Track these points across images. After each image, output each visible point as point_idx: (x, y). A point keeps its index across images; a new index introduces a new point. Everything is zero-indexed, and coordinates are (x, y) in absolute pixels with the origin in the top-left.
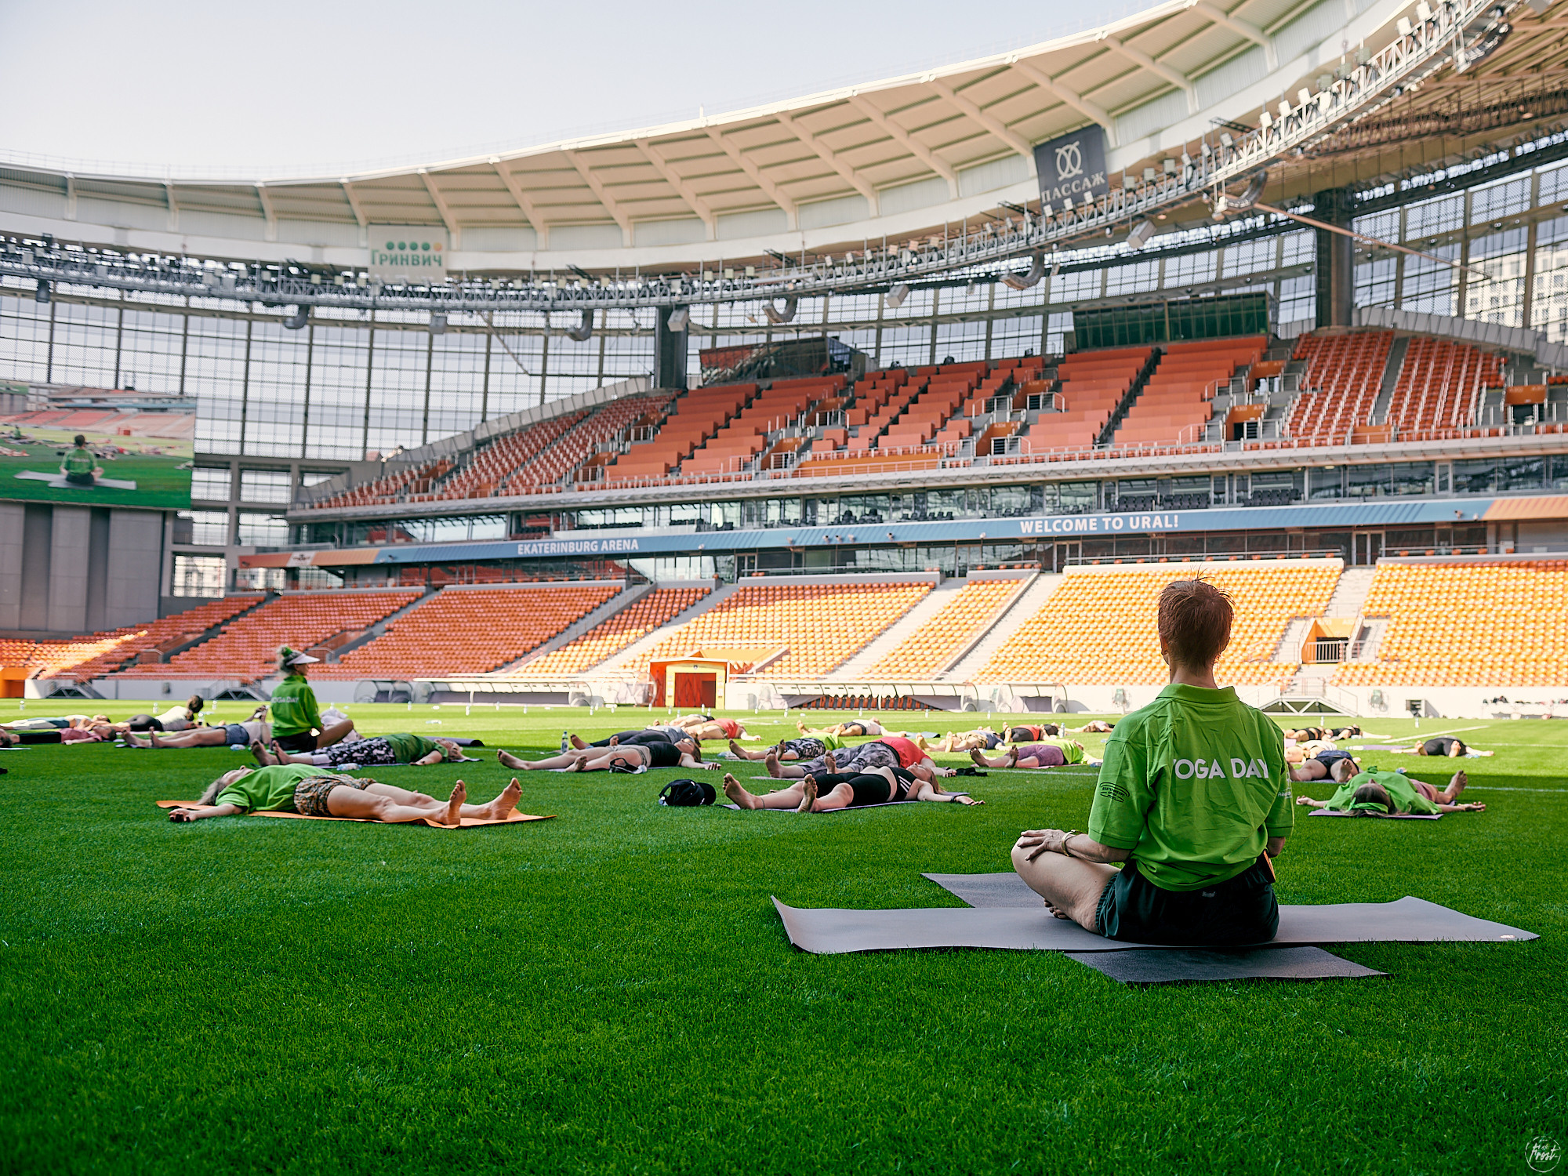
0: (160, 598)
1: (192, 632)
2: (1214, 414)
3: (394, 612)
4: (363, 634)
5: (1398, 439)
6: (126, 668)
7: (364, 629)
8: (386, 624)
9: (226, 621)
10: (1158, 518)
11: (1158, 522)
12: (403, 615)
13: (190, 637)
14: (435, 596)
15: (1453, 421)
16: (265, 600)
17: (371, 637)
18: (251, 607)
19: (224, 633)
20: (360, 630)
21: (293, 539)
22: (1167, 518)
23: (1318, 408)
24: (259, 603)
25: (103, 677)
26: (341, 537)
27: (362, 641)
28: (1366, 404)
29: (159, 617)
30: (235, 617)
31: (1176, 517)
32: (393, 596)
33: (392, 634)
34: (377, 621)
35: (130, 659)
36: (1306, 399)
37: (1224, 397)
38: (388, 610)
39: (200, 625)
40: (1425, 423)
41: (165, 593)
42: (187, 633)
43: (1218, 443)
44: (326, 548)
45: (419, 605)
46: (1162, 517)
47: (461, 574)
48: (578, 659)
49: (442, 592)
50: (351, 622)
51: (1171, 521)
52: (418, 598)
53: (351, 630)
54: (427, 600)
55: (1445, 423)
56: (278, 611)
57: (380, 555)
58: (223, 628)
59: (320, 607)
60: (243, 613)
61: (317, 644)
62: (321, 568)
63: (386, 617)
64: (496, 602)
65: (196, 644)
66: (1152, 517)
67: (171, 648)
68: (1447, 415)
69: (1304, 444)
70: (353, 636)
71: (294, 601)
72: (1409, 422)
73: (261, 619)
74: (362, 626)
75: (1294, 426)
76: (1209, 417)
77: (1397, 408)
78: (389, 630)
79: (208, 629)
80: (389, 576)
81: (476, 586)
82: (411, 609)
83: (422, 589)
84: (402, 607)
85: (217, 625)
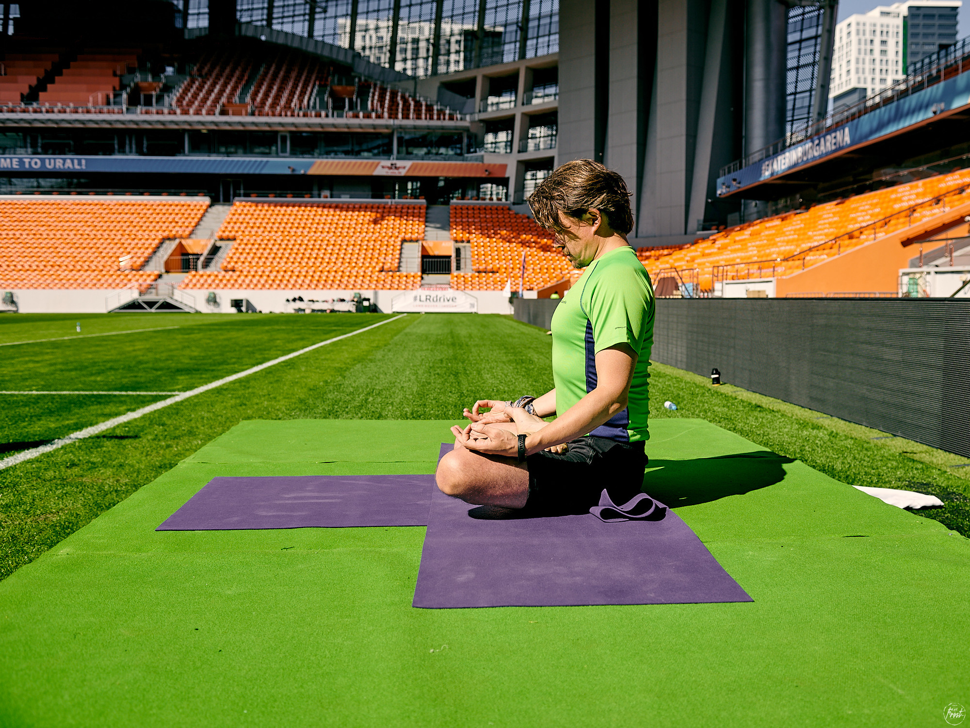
2: (123, 87)
5: (253, 114)
10: (69, 161)
11: (69, 164)
15: (293, 105)
22: (76, 162)
23: (200, 89)
28: (234, 89)
31: (83, 162)
36: (193, 82)
37: (131, 76)
40: (274, 105)
43: (119, 107)
46: (72, 160)
51: (80, 164)
55: (288, 106)
66: (64, 160)
68: (289, 101)
69: (185, 112)
72: (263, 103)
75: (180, 101)
76: (118, 88)
77: (256, 94)
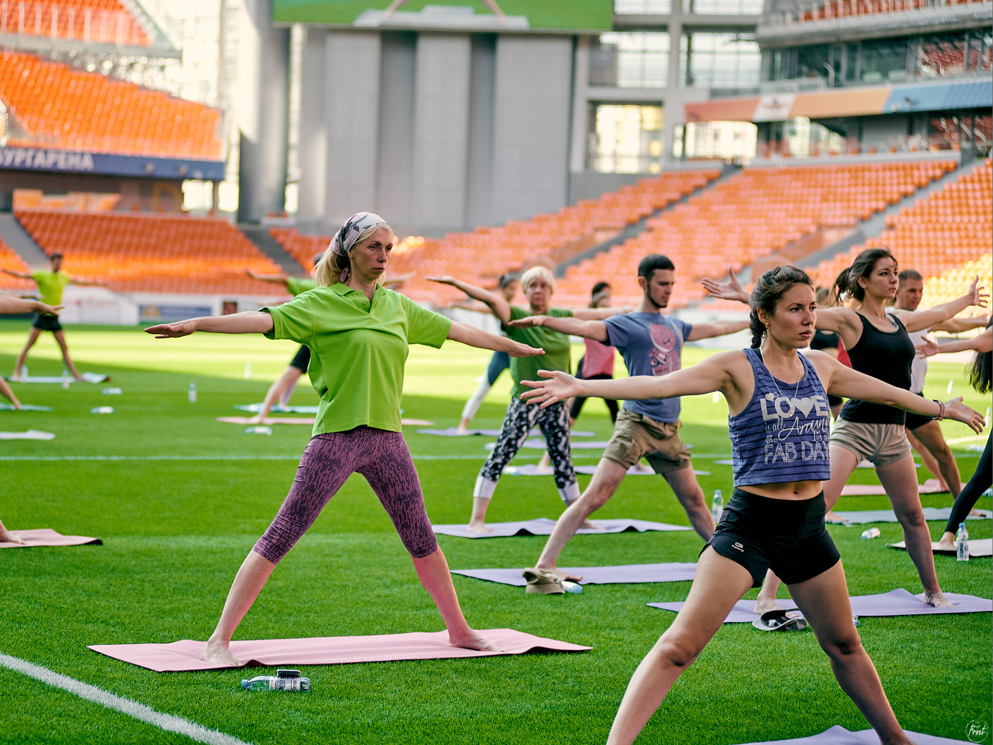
0: (569, 175)
1: (603, 229)
3: (906, 195)
4: (847, 233)
7: (854, 226)
8: (887, 218)
9: (658, 210)
12: (921, 200)
13: (601, 237)
14: (979, 168)
16: (721, 176)
18: (698, 188)
19: (650, 230)
20: (847, 226)
21: (767, 74)
24: (711, 180)
26: (837, 68)
29: (567, 204)
30: (671, 203)
32: (908, 169)
33: (892, 234)
34: (877, 212)
38: (894, 191)
39: (621, 215)
41: (579, 166)
42: (597, 229)
44: (814, 87)
45: (948, 184)
49: (988, 161)
50: (834, 213)
52: (948, 171)
53: (832, 227)
54: (960, 174)
56: (733, 195)
57: (893, 97)
58: (651, 223)
59: (796, 187)
60: (685, 196)
62: (815, 120)
63: (891, 203)
65: (606, 248)
67: (571, 255)
70: (831, 237)
71: (759, 176)
73: (705, 209)
74: (852, 221)
78: (891, 227)
79: (631, 224)
80: (911, 132)
82: (935, 190)
83: (954, 156)
84: (920, 187)
85: (644, 217)
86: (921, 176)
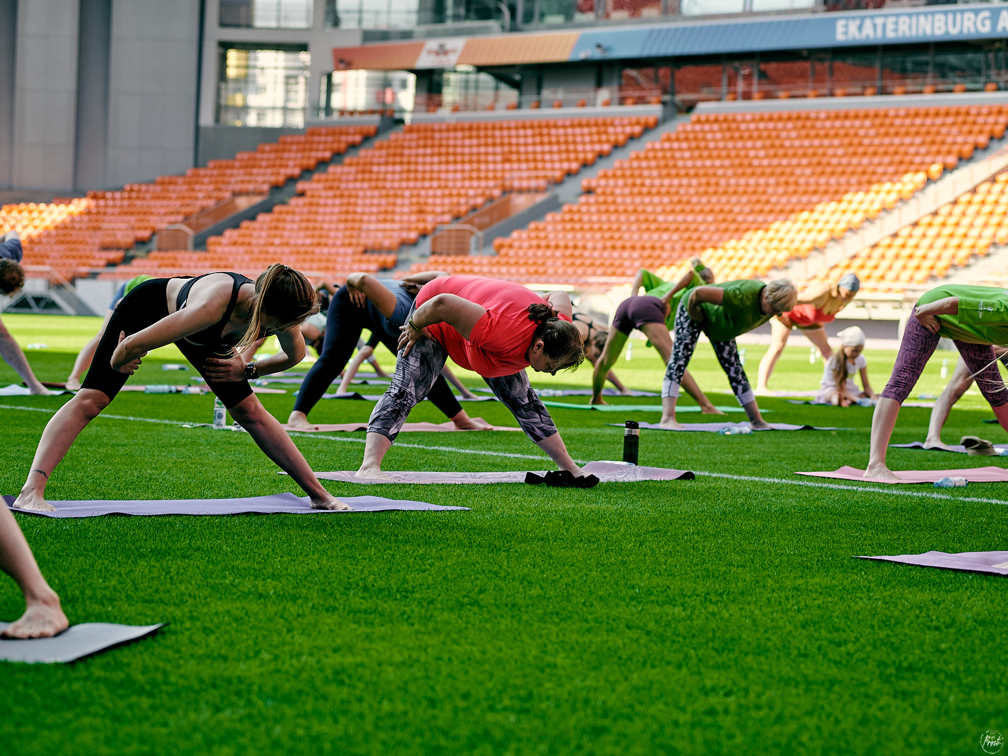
0: (197, 128)
1: (247, 193)
3: (601, 155)
4: (540, 198)
6: (132, 258)
7: (544, 190)
8: (586, 179)
9: (307, 172)
12: (617, 161)
13: (243, 203)
14: (682, 124)
16: (378, 132)
17: (554, 205)
18: (353, 146)
19: (302, 194)
20: (537, 190)
21: (430, 15)
24: (367, 138)
25: (93, 276)
26: (512, 8)
27: (537, 213)
29: (196, 165)
30: (322, 164)
32: (602, 125)
33: (592, 199)
34: (569, 174)
35: (141, 243)
38: (588, 151)
39: (263, 179)
41: (207, 119)
42: (236, 194)
44: (487, 31)
45: (649, 142)
47: (732, 82)
48: (933, 254)
49: (693, 116)
50: (519, 175)
52: (647, 129)
53: (520, 191)
54: (663, 132)
56: (396, 154)
57: (581, 44)
58: (300, 186)
59: (470, 146)
60: (338, 156)
61: (457, 218)
62: (480, 69)
63: (585, 165)
64: (791, 137)
65: (251, 215)
67: (209, 223)
70: (521, 202)
71: (424, 132)
73: (365, 169)
74: (542, 183)
78: (589, 191)
79: (276, 188)
80: (599, 84)
81: (759, 106)
82: (633, 150)
83: (654, 110)
84: (617, 146)
85: (292, 180)
86: (617, 133)
